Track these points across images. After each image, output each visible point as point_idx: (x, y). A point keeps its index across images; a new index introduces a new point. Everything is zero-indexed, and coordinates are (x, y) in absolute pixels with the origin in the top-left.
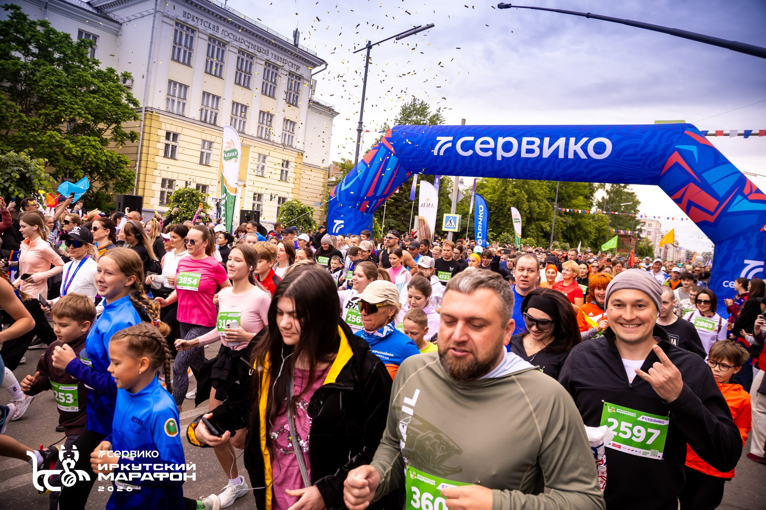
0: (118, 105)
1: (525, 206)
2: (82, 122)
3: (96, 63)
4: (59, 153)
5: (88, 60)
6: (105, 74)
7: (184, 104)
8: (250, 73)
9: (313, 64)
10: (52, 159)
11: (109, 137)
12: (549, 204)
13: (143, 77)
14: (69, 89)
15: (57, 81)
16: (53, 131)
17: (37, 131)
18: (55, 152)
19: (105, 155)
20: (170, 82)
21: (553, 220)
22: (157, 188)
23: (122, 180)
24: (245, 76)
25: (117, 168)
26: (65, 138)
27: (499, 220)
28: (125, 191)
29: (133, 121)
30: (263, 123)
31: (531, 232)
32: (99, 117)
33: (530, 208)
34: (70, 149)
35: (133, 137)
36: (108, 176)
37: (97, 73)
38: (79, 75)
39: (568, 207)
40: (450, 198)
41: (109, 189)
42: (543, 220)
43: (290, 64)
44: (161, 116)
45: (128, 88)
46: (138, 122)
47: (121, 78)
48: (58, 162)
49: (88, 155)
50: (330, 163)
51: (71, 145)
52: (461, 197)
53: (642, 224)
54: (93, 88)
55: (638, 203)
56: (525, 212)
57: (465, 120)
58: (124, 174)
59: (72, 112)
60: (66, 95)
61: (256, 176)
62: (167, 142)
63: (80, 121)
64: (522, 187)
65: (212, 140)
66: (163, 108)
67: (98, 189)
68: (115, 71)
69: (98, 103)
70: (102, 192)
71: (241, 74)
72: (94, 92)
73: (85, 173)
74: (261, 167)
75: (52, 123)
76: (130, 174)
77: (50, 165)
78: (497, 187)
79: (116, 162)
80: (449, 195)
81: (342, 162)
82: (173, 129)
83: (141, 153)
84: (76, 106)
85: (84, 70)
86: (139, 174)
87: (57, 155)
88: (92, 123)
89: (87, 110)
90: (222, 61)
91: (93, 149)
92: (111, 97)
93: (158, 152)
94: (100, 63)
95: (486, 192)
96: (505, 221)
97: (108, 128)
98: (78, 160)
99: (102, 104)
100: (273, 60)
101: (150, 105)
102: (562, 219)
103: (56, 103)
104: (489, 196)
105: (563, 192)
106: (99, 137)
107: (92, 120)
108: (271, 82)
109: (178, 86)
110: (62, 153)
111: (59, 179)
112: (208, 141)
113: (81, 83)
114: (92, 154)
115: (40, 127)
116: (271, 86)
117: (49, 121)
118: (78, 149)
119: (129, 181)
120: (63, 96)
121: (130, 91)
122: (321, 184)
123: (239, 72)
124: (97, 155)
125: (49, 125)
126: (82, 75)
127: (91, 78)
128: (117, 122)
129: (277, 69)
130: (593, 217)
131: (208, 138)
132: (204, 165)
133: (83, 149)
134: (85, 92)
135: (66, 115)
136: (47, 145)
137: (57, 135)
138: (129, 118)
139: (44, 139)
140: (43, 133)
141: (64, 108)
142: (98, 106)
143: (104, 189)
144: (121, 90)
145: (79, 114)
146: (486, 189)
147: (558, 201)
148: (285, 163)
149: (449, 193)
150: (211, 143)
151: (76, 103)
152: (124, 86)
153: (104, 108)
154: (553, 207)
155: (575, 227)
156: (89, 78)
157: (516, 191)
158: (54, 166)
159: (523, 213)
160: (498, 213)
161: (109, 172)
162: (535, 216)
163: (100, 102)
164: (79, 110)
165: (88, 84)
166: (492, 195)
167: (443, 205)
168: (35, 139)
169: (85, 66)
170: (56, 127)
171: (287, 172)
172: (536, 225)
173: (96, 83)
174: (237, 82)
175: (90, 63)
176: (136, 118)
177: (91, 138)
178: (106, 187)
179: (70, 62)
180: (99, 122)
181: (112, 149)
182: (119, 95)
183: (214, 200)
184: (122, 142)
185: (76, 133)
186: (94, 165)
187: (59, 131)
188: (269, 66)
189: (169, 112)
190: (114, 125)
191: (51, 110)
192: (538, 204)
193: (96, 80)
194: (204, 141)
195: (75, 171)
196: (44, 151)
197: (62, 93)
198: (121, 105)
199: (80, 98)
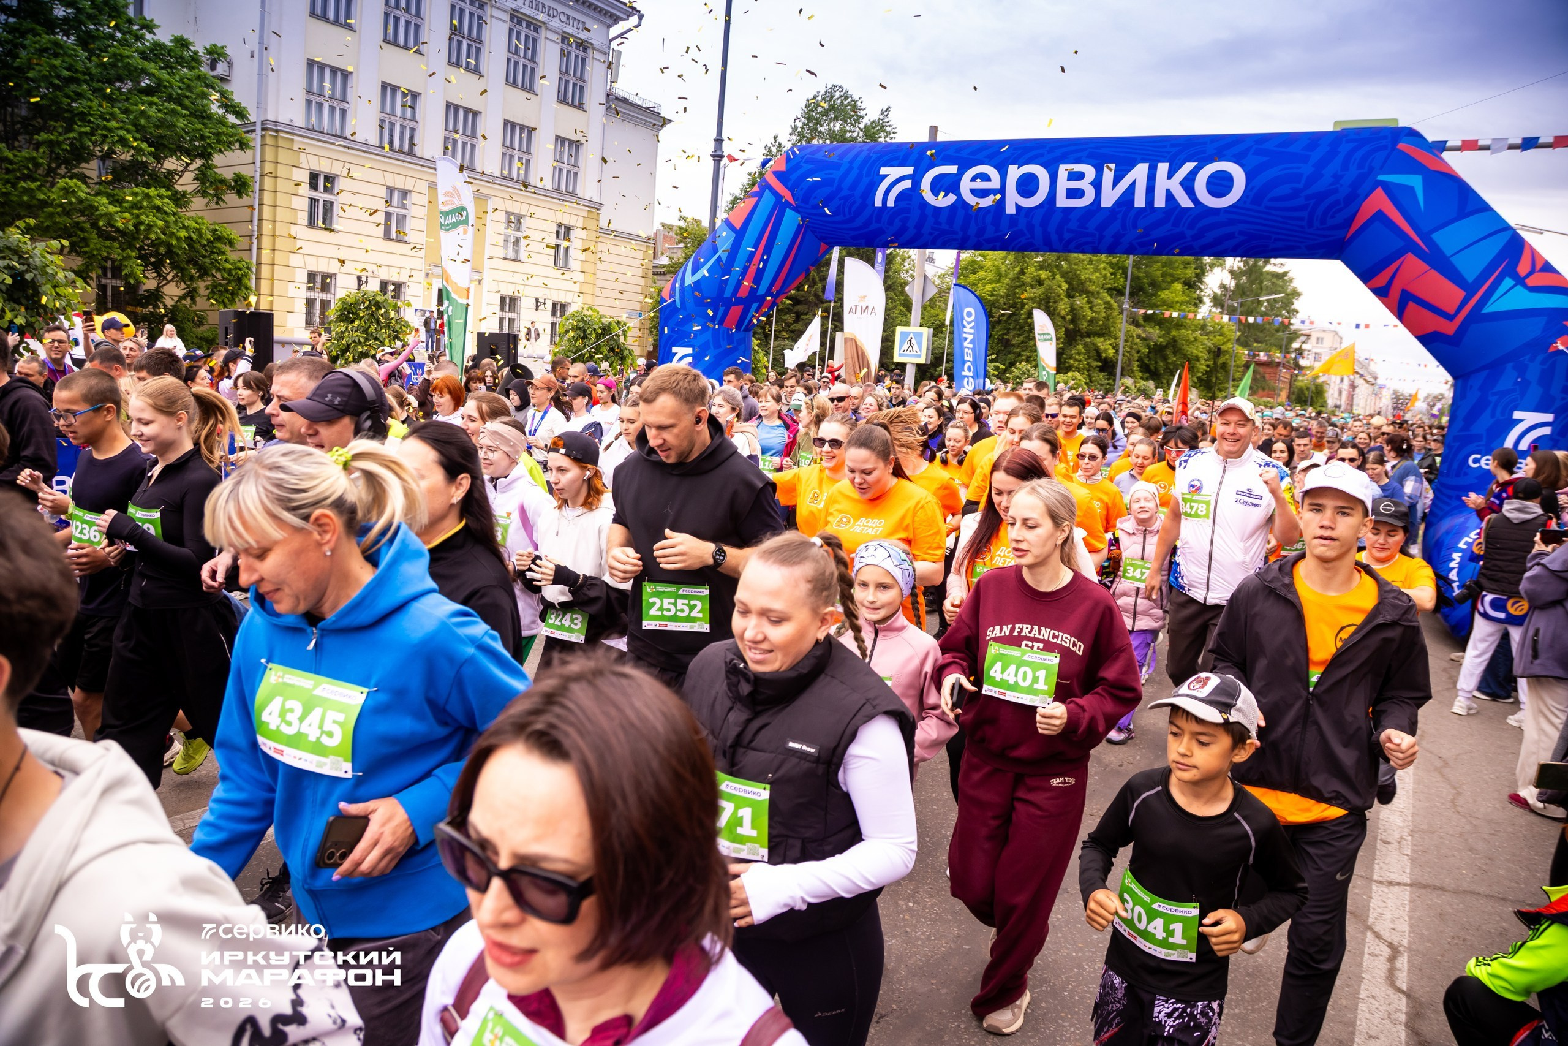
0: (203, 118)
1: (1063, 307)
2: (129, 158)
3: (149, 27)
4: (87, 226)
5: (130, 22)
6: (170, 50)
7: (343, 112)
8: (479, 40)
9: (612, 15)
10: (74, 239)
11: (189, 189)
12: (1112, 301)
13: (252, 56)
14: (95, 85)
15: (68, 69)
16: (71, 178)
17: (34, 180)
18: (78, 223)
19: (184, 227)
20: (311, 63)
21: (1121, 336)
22: (299, 293)
23: (224, 279)
24: (469, 46)
25: (213, 253)
26: (97, 194)
27: (1010, 336)
28: (232, 301)
29: (238, 152)
30: (511, 147)
31: (1076, 360)
32: (165, 146)
33: (1073, 310)
34: (109, 217)
35: (241, 185)
36: (193, 271)
37: (152, 50)
38: (115, 55)
39: (1152, 307)
40: (909, 294)
41: (198, 299)
42: (1100, 335)
43: (564, 18)
44: (296, 138)
45: (222, 79)
46: (249, 152)
47: (205, 58)
48: (87, 245)
49: (149, 227)
50: (657, 226)
51: (112, 209)
52: (932, 292)
53: (1303, 338)
54: (147, 82)
55: (1296, 294)
56: (1063, 318)
57: (936, 128)
58: (228, 266)
59: (105, 136)
60: (90, 100)
61: (504, 259)
62: (314, 194)
63: (126, 156)
64: (1057, 266)
65: (408, 188)
66: (300, 121)
67: (176, 299)
68: (191, 43)
69: (160, 115)
70: (185, 306)
71: (460, 43)
72: (149, 91)
73: (146, 266)
74: (512, 239)
75: (67, 162)
76: (240, 265)
77: (69, 253)
78: (1004, 268)
79: (209, 241)
80: (907, 288)
81: (682, 224)
82: (324, 166)
83: (260, 220)
84: (113, 124)
85: (123, 43)
86: (259, 264)
87: (83, 230)
88: (151, 160)
89: (137, 131)
90: (418, 14)
91: (158, 215)
92: (187, 102)
93: (296, 217)
94: (158, 27)
95: (981, 280)
96: (1022, 338)
97: (186, 168)
98: (128, 238)
99: (169, 118)
100: (527, 10)
101: (270, 117)
102: (1139, 331)
103: (71, 119)
104: (989, 287)
105: (1141, 275)
106: (168, 189)
107: (150, 154)
108: (525, 57)
109: (327, 72)
110: (94, 225)
111: (91, 282)
112: (399, 190)
113: (120, 71)
114: (156, 226)
115: (41, 171)
116: (525, 66)
117: (58, 157)
118: (127, 215)
119: (239, 280)
120: (84, 102)
121: (226, 87)
122: (640, 272)
123: (456, 38)
124: (168, 227)
125: (59, 167)
126: (121, 55)
127: (140, 61)
128: (205, 155)
129: (536, 30)
130: (1203, 327)
131: (399, 183)
132: (393, 240)
133: (138, 216)
134: (130, 91)
135: (95, 143)
136: (59, 209)
137: (79, 187)
138: (229, 145)
139: (53, 196)
140: (48, 185)
141: (88, 129)
142: (162, 123)
143: (189, 299)
144: (208, 86)
145: (123, 141)
146: (981, 274)
147: (1132, 295)
148: (562, 231)
149: (906, 283)
150: (405, 194)
151: (113, 116)
152: (213, 77)
153: (175, 126)
154: (1120, 306)
155: (1166, 347)
156: (136, 61)
157: (1044, 274)
158: (78, 254)
159: (1059, 321)
160: (1006, 322)
161: (196, 264)
162: (1084, 326)
163: (165, 114)
164: (122, 133)
165: (135, 74)
166: (994, 285)
167: (893, 308)
168: (33, 197)
169: (124, 34)
170: (75, 171)
171: (567, 249)
172: (1086, 345)
173: (153, 71)
174: (454, 59)
175: (135, 28)
176: (243, 145)
177: (152, 192)
178: (192, 294)
179: (92, 27)
180: (166, 157)
181: (200, 214)
182: (204, 96)
183: (418, 313)
184: (218, 198)
185: (119, 181)
186: (162, 250)
187: (83, 178)
188: (519, 23)
189: (313, 130)
190: (198, 162)
191: (60, 134)
192: (1089, 302)
193: (152, 65)
194: (391, 190)
195: (126, 263)
196: (55, 223)
197: (79, 96)
198: (209, 117)
199: (120, 105)
